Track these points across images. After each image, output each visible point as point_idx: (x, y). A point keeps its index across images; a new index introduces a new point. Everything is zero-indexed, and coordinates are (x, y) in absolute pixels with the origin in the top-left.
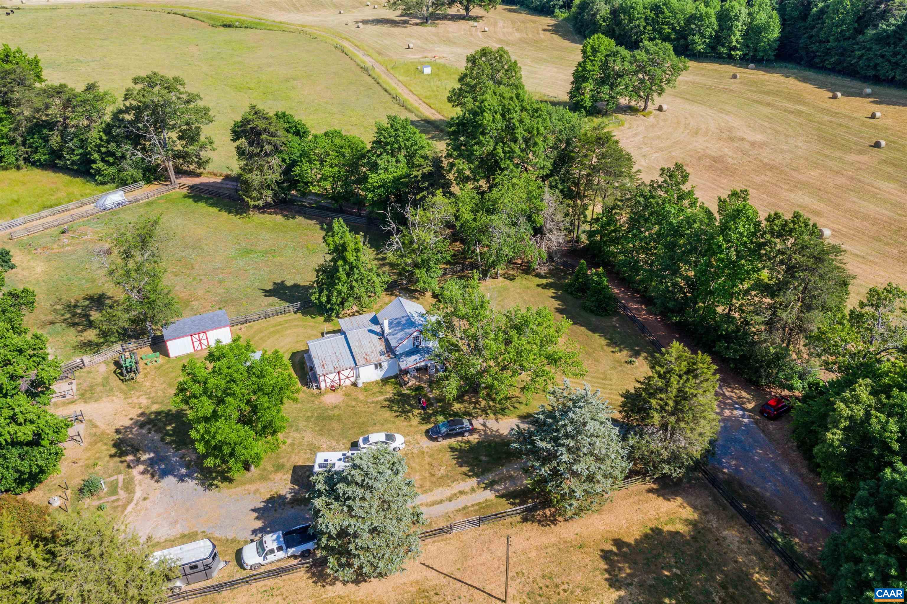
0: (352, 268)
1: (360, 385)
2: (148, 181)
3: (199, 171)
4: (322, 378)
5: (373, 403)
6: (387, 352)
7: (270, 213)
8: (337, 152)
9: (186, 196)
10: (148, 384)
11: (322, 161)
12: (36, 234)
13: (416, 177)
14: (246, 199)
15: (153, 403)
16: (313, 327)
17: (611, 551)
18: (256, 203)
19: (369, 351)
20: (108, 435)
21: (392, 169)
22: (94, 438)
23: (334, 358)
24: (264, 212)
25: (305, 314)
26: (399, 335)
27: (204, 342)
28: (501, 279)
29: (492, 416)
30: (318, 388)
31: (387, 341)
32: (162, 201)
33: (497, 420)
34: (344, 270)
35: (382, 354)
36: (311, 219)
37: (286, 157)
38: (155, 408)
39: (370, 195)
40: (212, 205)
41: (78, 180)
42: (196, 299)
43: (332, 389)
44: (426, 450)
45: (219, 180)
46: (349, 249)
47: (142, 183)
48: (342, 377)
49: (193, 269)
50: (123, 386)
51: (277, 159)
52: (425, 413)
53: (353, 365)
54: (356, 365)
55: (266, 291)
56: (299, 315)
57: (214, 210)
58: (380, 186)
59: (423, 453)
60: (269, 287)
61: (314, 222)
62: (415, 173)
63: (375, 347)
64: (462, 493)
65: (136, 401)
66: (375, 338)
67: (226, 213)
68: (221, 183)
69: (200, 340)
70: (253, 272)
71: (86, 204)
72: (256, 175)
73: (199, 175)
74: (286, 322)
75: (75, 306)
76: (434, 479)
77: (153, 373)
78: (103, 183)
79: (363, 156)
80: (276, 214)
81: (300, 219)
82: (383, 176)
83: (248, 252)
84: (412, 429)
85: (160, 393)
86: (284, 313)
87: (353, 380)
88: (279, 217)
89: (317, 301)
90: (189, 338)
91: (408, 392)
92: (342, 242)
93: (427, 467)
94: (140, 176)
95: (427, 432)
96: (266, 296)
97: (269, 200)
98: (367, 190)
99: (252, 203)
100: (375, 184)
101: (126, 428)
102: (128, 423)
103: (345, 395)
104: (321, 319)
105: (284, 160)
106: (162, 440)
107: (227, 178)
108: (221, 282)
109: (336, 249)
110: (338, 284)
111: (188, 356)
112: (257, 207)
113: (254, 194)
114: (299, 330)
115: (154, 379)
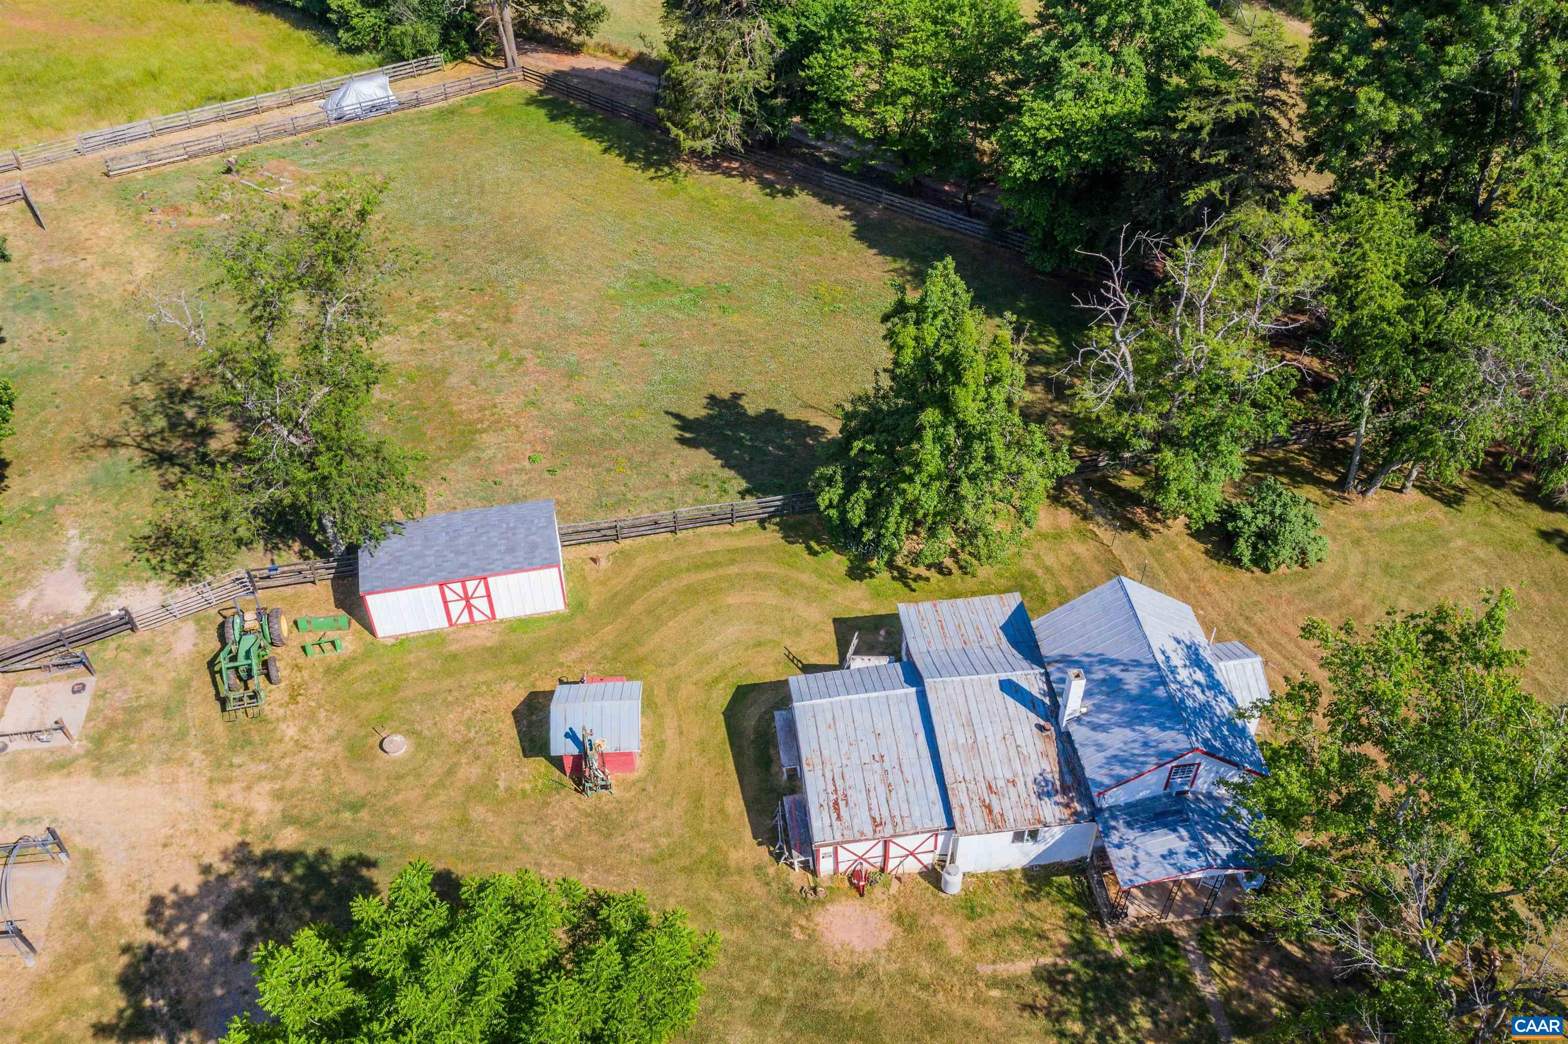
0: (969, 437)
1: (954, 883)
2: (457, 56)
3: (576, 39)
4: (826, 850)
5: (995, 982)
6: (1065, 790)
7: (728, 173)
8: (935, 22)
9: (532, 101)
10: (291, 731)
11: (887, 49)
12: (167, 169)
13: (1195, 129)
14: (674, 131)
15: (289, 819)
16: (814, 594)
18: (698, 145)
19: (1001, 773)
20: (120, 930)
21: (1100, 90)
22: (77, 939)
23: (875, 780)
24: (714, 168)
25: (791, 532)
26: (1123, 737)
27: (481, 604)
28: (1412, 495)
30: (810, 868)
31: (1065, 742)
32: (475, 110)
34: (938, 439)
35: (1044, 792)
36: (834, 204)
37: (789, 21)
39: (1019, 165)
40: (590, 132)
41: (303, 34)
42: (497, 425)
45: (617, 65)
46: (968, 377)
47: (439, 57)
48: (893, 850)
50: (218, 724)
51: (765, 27)
54: (951, 825)
55: (685, 424)
56: (772, 536)
57: (593, 147)
58: (1056, 141)
60: (696, 410)
61: (839, 210)
62: (1193, 117)
63: (1024, 759)
65: (239, 800)
66: (1026, 719)
67: (620, 161)
68: (622, 74)
69: (467, 598)
70: (660, 353)
71: (302, 99)
72: (706, 67)
73: (575, 50)
74: (734, 555)
75: (187, 396)
77: (316, 689)
78: (353, 50)
79: (1008, 39)
80: (744, 176)
81: (803, 199)
82: (1074, 111)
83: (659, 286)
85: (317, 776)
86: (731, 518)
87: (928, 859)
88: (751, 186)
89: (833, 513)
90: (436, 588)
91: (1119, 950)
92: (946, 348)
94: (435, 38)
96: (682, 441)
97: (731, 139)
98: (1015, 147)
99: (687, 144)
100: (1042, 133)
101: (183, 902)
102: (193, 884)
103: (899, 918)
104: (838, 562)
105: (782, 32)
107: (640, 62)
108: (572, 373)
109: (924, 361)
110: (910, 479)
111: (431, 639)
112: (697, 155)
113: (696, 119)
114: (770, 597)
115: (312, 717)
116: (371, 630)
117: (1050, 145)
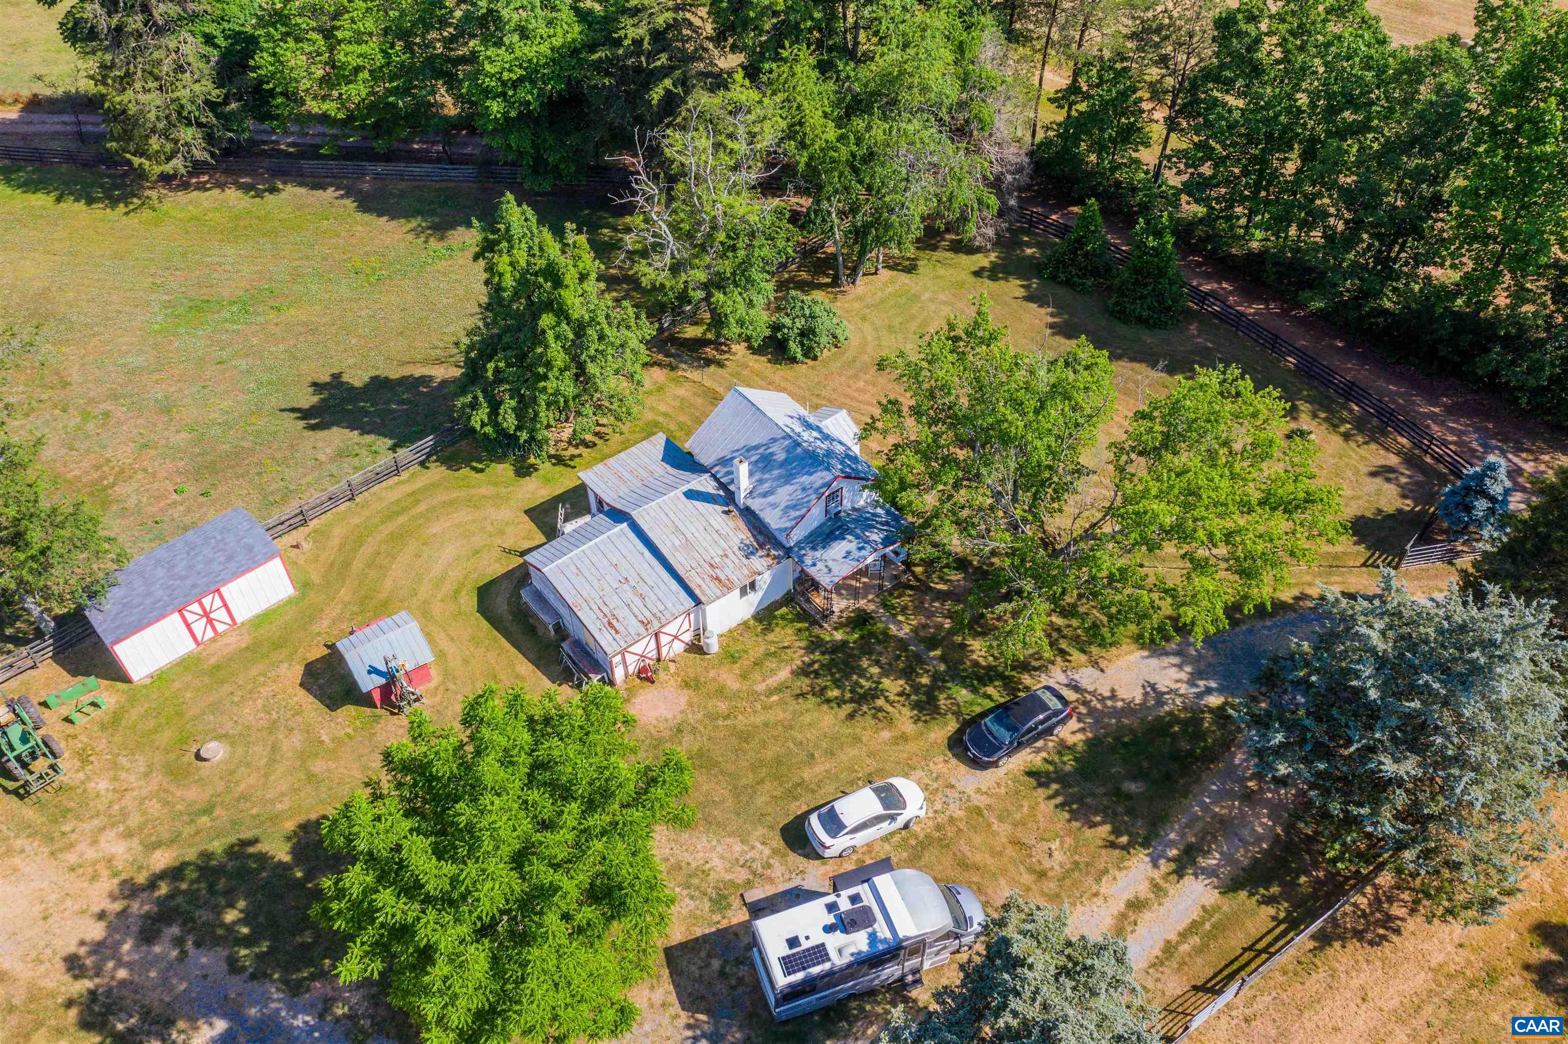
0: (580, 329)
1: (713, 645)
4: (617, 659)
5: (770, 692)
6: (762, 546)
7: (201, 187)
10: (102, 785)
11: (328, 34)
13: (637, 43)
14: (136, 161)
16: (498, 500)
18: (168, 168)
19: (715, 553)
20: (52, 995)
21: (540, 29)
22: (13, 1020)
23: (629, 595)
24: (185, 186)
25: (452, 461)
27: (221, 615)
28: (885, 274)
29: (1077, 656)
30: (608, 682)
31: (749, 515)
33: (1095, 664)
34: (560, 337)
35: (748, 552)
36: (324, 188)
37: (214, 30)
38: (161, 860)
39: (496, 107)
40: (29, 186)
42: (122, 475)
43: (645, 675)
44: (980, 801)
45: (11, 114)
48: (664, 639)
49: (65, 384)
50: (26, 811)
51: (190, 39)
52: (916, 688)
53: (689, 603)
54: (698, 602)
55: (305, 414)
56: (437, 472)
57: (41, 200)
58: (521, 80)
59: (978, 811)
60: (308, 400)
61: (330, 193)
62: (632, 33)
63: (725, 538)
64: (1136, 905)
65: (91, 854)
66: (713, 513)
67: (81, 206)
68: (23, 121)
69: (206, 614)
70: (243, 364)
72: (145, 90)
74: (415, 497)
76: (1051, 886)
77: (102, 745)
80: (221, 186)
81: (291, 192)
82: (528, 51)
83: (198, 308)
84: (912, 747)
85: (154, 807)
86: (397, 470)
87: (688, 637)
88: (232, 194)
89: (488, 429)
90: (176, 617)
91: (839, 636)
92: (537, 263)
93: (1010, 851)
95: (956, 744)
96: (312, 428)
97: (199, 154)
99: (153, 168)
100: (506, 75)
101: (97, 948)
102: (96, 931)
103: (686, 685)
104: (504, 470)
105: (209, 39)
106: (234, 966)
107: (35, 104)
108: (166, 409)
109: (523, 280)
110: (545, 377)
111: (184, 664)
112: (166, 179)
113: (155, 143)
114: (464, 516)
115: (115, 765)
116: (124, 678)
117: (515, 85)
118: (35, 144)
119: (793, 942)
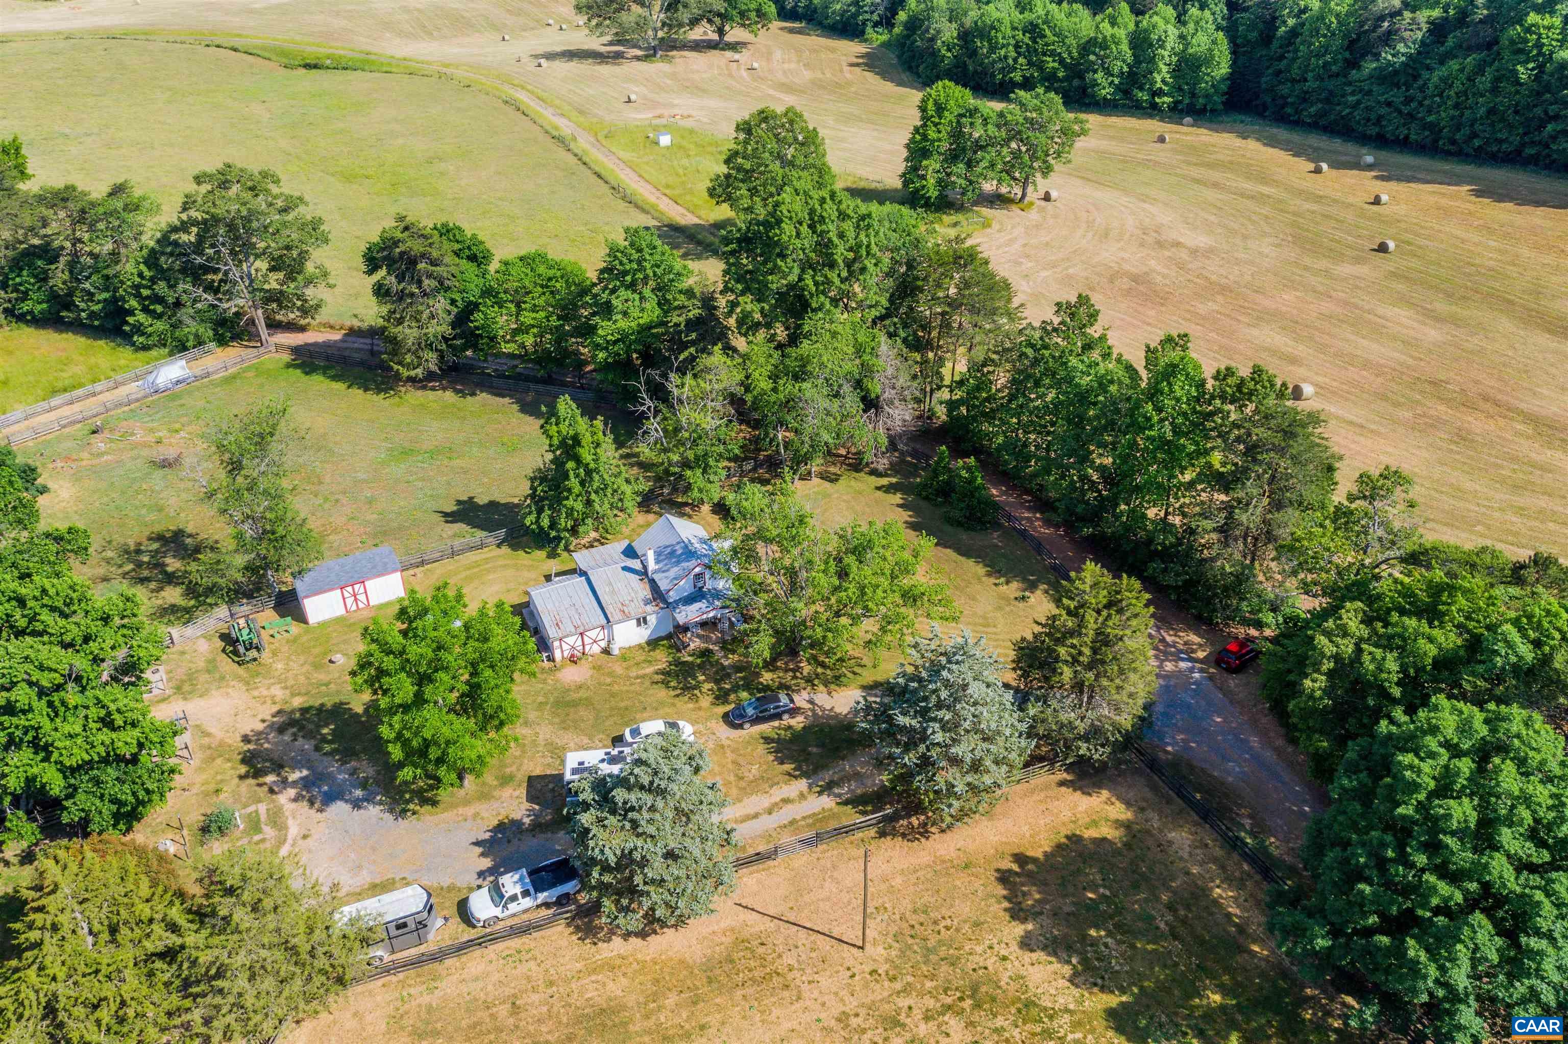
0: (589, 472)
1: (616, 651)
2: (222, 341)
3: (303, 322)
4: (556, 644)
5: (637, 677)
6: (655, 599)
7: (433, 389)
8: (542, 286)
9: (288, 366)
10: (280, 666)
11: (518, 305)
12: (49, 437)
13: (677, 325)
14: (396, 367)
15: (293, 695)
16: (530, 568)
17: (1010, 871)
18: (412, 373)
19: (627, 599)
20: (230, 746)
21: (634, 313)
22: (209, 752)
23: (572, 612)
24: (424, 388)
25: (515, 547)
26: (674, 571)
27: (362, 597)
28: (816, 481)
29: (822, 688)
30: (551, 659)
31: (652, 582)
32: (250, 374)
33: (829, 693)
34: (577, 476)
35: (647, 602)
36: (503, 396)
37: (457, 297)
38: (297, 702)
39: (601, 355)
40: (334, 378)
41: (101, 343)
42: (335, 531)
43: (573, 660)
44: (726, 743)
45: (337, 336)
46: (584, 443)
47: (212, 345)
48: (587, 641)
49: (320, 483)
50: (240, 671)
51: (442, 301)
52: (720, 689)
53: (604, 621)
54: (608, 621)
55: (446, 515)
56: (505, 549)
57: (340, 386)
58: (618, 341)
59: (722, 747)
60: (451, 507)
61: (507, 400)
62: (675, 319)
63: (636, 593)
64: (786, 801)
65: (265, 693)
66: (635, 578)
67: (361, 391)
68: (342, 341)
69: (355, 595)
70: (420, 484)
71: (123, 384)
72: (410, 327)
73: (303, 329)
74: (487, 561)
75: (138, 552)
76: (743, 784)
77: (285, 649)
78: (145, 348)
79: (584, 292)
80: (444, 389)
81: (483, 397)
82: (623, 324)
83: (406, 453)
84: (701, 713)
85: (302, 679)
86: (482, 546)
87: (603, 644)
88: (449, 396)
89: (534, 526)
90: (339, 592)
91: (690, 659)
92: (571, 433)
93: (730, 766)
94: (211, 333)
95: (725, 716)
96: (447, 522)
97: (433, 367)
98: (597, 346)
99: (405, 373)
100: (610, 338)
101: (258, 734)
102: (260, 726)
103: (594, 668)
104: (541, 554)
105: (453, 302)
106: (317, 749)
107: (353, 332)
108: (370, 502)
109: (563, 444)
110: (567, 498)
111: (338, 620)
112: (412, 380)
113: (408, 358)
114: (510, 572)
115: (289, 659)
116: (305, 622)
117: (615, 342)
118: (346, 353)
119: (581, 763)
